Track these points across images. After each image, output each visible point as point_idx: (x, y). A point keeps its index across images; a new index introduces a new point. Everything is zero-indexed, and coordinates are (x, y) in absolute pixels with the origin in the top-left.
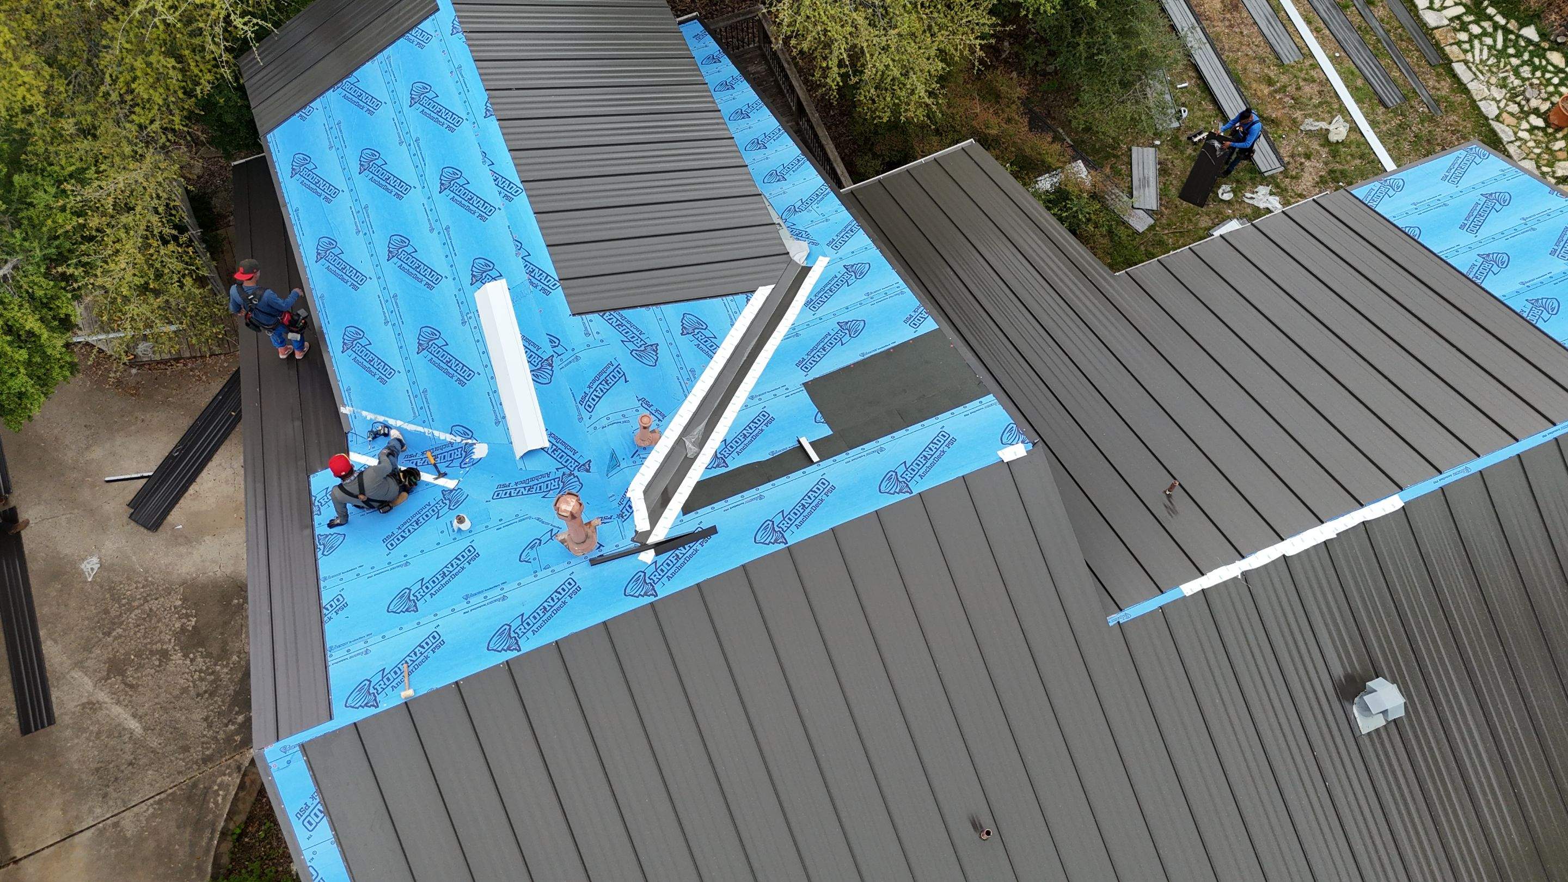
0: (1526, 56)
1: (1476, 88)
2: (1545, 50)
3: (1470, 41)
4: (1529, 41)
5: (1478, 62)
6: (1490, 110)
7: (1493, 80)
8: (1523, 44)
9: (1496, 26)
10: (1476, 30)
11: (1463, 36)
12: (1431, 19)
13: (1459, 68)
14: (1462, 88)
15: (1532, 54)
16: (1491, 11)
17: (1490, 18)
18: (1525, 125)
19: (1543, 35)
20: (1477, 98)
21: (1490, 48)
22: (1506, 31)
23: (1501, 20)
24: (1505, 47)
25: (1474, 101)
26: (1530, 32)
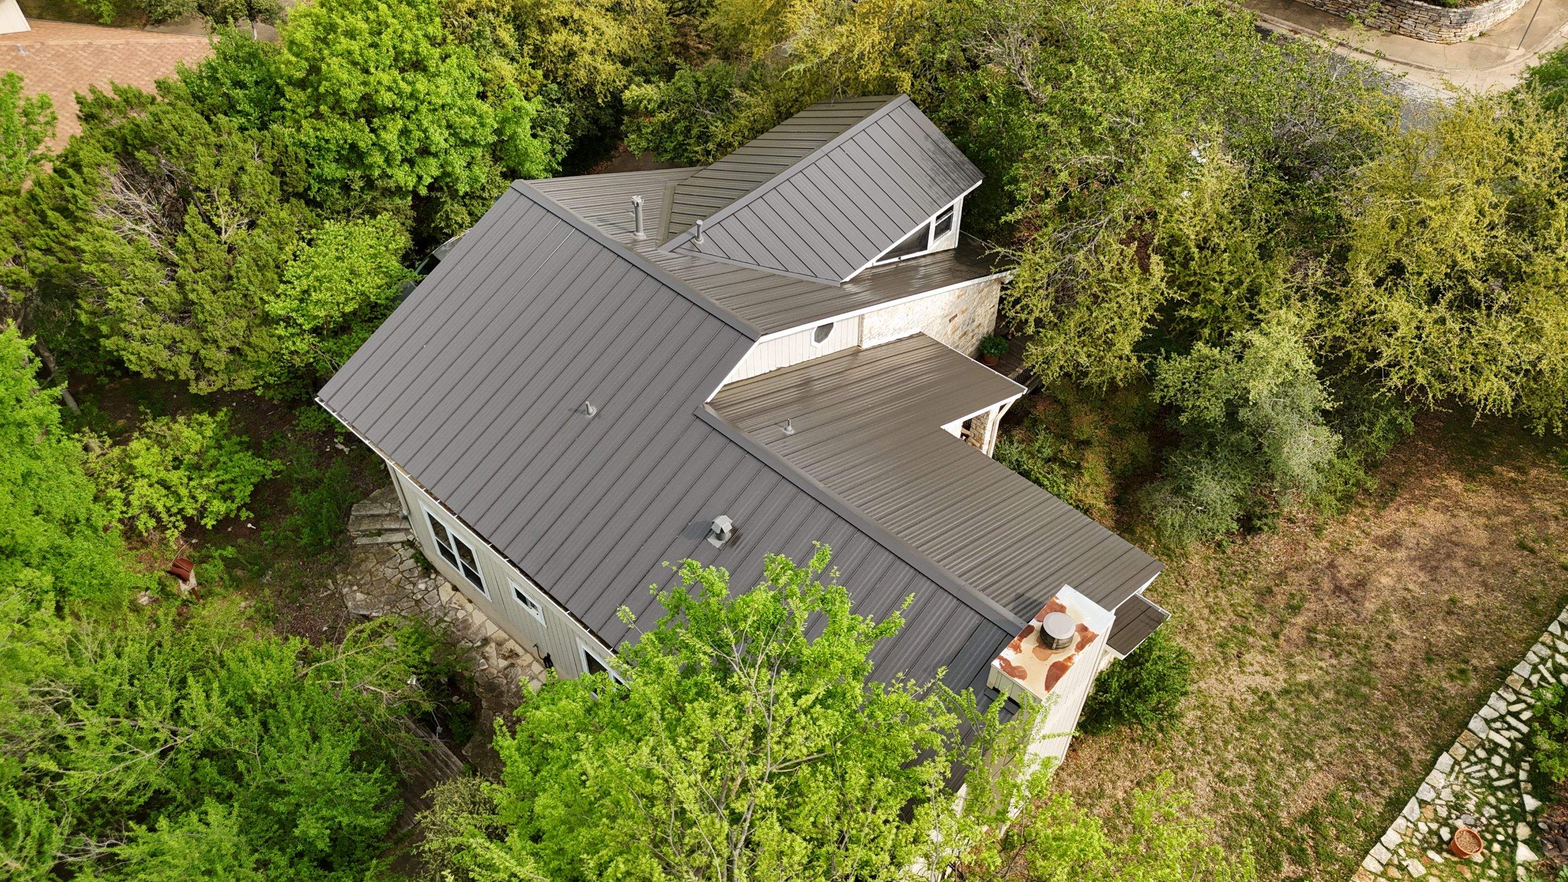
0: (1504, 807)
1: (1437, 777)
2: (1525, 820)
3: (1481, 761)
4: (1522, 804)
5: (1466, 771)
6: (1425, 792)
7: (1457, 788)
8: (1516, 801)
9: (1514, 776)
10: (1497, 761)
11: (1481, 754)
12: (1475, 724)
13: (1445, 760)
14: (1429, 767)
15: (1510, 811)
16: (1525, 766)
17: (1518, 767)
18: (1434, 826)
19: (1535, 813)
20: (1427, 779)
21: (1488, 776)
22: (1517, 784)
23: (1523, 775)
24: (1501, 788)
25: (1423, 779)
26: (1531, 803)
